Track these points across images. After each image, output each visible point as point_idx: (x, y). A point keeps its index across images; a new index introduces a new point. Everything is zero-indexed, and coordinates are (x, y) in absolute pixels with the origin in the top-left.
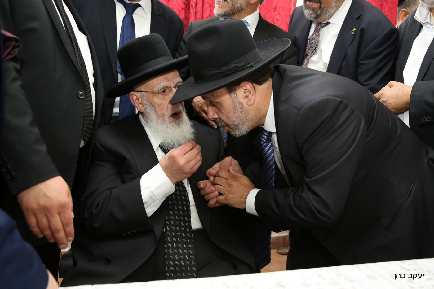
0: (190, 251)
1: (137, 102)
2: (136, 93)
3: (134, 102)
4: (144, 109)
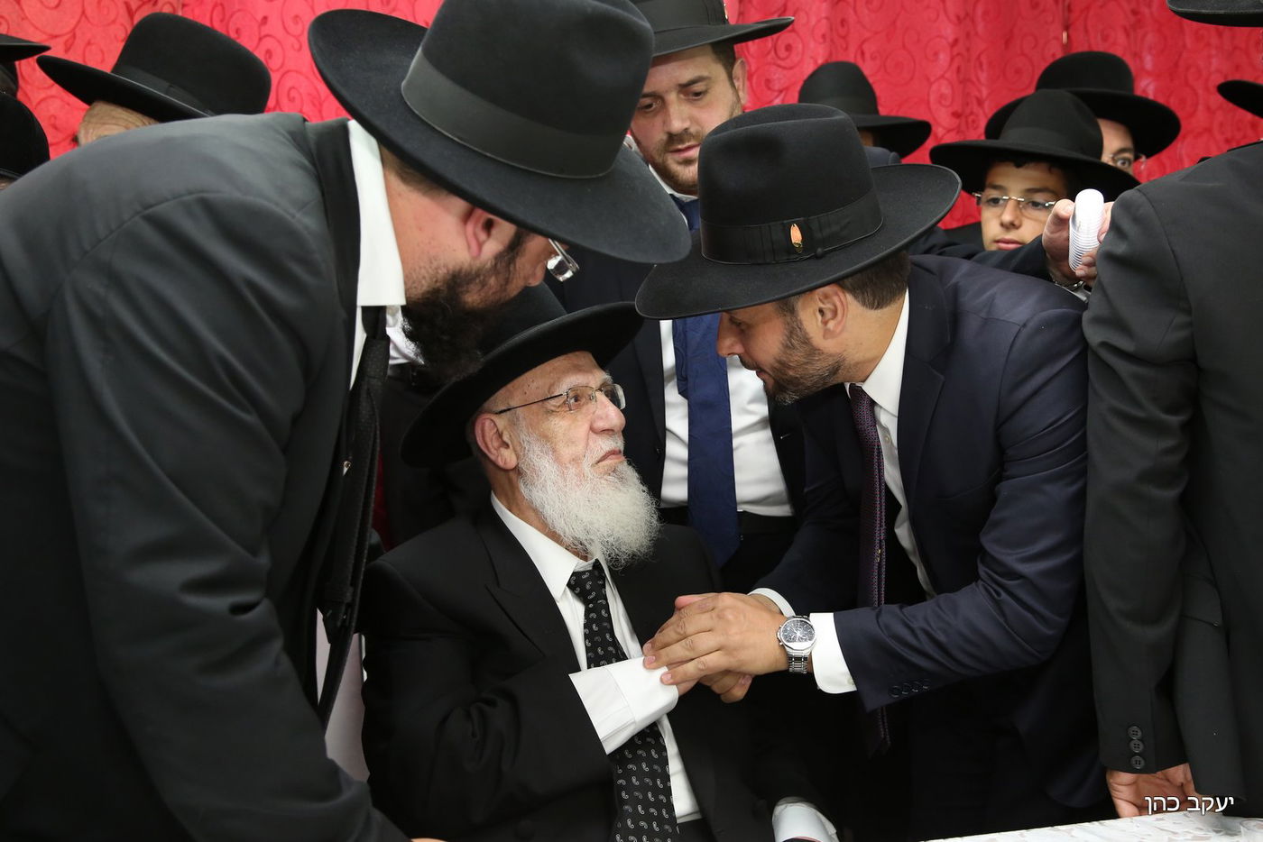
1: (496, 444)
2: (494, 418)
3: (486, 444)
4: (518, 458)
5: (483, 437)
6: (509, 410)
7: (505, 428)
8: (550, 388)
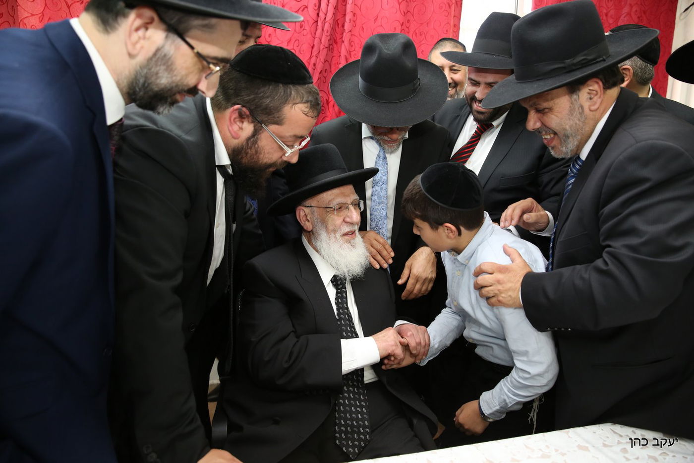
0: (364, 409)
1: (304, 219)
2: (304, 209)
3: (300, 220)
4: (313, 226)
5: (299, 216)
6: (311, 207)
7: (309, 213)
8: (329, 202)
